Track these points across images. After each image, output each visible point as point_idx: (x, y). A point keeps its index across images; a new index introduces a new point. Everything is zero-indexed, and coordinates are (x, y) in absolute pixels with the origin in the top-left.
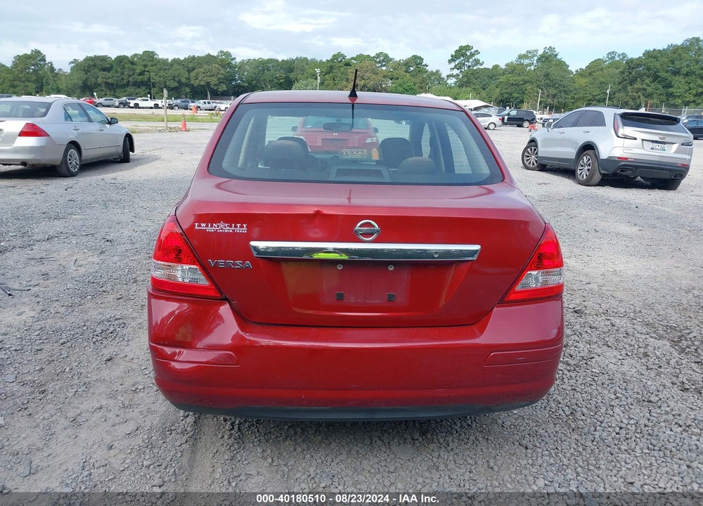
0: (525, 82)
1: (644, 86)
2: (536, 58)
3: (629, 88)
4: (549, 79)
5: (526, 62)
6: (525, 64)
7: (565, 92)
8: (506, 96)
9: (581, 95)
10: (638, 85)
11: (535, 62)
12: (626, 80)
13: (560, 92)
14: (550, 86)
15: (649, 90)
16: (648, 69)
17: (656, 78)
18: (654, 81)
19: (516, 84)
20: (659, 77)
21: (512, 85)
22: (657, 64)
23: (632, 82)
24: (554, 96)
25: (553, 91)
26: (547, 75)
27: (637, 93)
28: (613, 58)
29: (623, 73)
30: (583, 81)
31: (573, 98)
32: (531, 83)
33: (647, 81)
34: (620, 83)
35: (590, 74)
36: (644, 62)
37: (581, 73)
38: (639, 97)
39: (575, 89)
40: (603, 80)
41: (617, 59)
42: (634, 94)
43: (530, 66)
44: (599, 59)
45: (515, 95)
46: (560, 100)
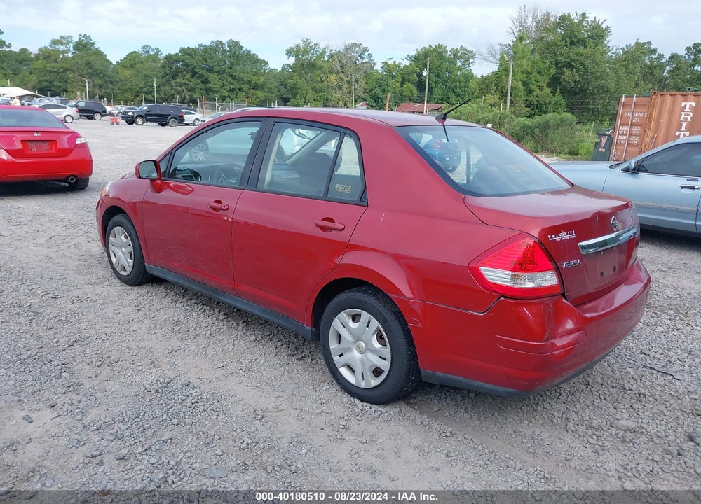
0: (65, 70)
1: (186, 81)
2: (71, 45)
3: (173, 82)
4: (92, 68)
5: (62, 48)
6: (61, 50)
7: (112, 83)
8: (45, 84)
9: (127, 87)
10: (180, 80)
11: (71, 49)
12: (167, 74)
13: (106, 82)
14: (93, 75)
15: (191, 85)
16: (186, 65)
17: (194, 74)
18: (193, 76)
19: (55, 72)
20: (197, 73)
21: (51, 72)
22: (194, 62)
23: (174, 77)
24: (101, 86)
25: (98, 81)
26: (88, 64)
27: (181, 87)
28: (148, 52)
29: (164, 67)
30: (128, 73)
31: (120, 89)
32: (72, 70)
33: (188, 76)
34: (163, 77)
35: (131, 66)
36: (182, 58)
37: (123, 64)
38: (183, 91)
39: (121, 81)
40: (147, 73)
41: (152, 53)
42: (178, 88)
43: (67, 53)
44: (135, 52)
45: (56, 83)
46: (108, 91)
